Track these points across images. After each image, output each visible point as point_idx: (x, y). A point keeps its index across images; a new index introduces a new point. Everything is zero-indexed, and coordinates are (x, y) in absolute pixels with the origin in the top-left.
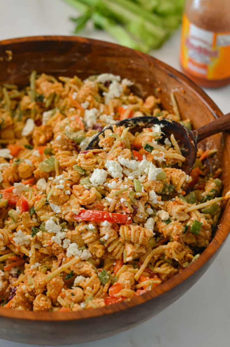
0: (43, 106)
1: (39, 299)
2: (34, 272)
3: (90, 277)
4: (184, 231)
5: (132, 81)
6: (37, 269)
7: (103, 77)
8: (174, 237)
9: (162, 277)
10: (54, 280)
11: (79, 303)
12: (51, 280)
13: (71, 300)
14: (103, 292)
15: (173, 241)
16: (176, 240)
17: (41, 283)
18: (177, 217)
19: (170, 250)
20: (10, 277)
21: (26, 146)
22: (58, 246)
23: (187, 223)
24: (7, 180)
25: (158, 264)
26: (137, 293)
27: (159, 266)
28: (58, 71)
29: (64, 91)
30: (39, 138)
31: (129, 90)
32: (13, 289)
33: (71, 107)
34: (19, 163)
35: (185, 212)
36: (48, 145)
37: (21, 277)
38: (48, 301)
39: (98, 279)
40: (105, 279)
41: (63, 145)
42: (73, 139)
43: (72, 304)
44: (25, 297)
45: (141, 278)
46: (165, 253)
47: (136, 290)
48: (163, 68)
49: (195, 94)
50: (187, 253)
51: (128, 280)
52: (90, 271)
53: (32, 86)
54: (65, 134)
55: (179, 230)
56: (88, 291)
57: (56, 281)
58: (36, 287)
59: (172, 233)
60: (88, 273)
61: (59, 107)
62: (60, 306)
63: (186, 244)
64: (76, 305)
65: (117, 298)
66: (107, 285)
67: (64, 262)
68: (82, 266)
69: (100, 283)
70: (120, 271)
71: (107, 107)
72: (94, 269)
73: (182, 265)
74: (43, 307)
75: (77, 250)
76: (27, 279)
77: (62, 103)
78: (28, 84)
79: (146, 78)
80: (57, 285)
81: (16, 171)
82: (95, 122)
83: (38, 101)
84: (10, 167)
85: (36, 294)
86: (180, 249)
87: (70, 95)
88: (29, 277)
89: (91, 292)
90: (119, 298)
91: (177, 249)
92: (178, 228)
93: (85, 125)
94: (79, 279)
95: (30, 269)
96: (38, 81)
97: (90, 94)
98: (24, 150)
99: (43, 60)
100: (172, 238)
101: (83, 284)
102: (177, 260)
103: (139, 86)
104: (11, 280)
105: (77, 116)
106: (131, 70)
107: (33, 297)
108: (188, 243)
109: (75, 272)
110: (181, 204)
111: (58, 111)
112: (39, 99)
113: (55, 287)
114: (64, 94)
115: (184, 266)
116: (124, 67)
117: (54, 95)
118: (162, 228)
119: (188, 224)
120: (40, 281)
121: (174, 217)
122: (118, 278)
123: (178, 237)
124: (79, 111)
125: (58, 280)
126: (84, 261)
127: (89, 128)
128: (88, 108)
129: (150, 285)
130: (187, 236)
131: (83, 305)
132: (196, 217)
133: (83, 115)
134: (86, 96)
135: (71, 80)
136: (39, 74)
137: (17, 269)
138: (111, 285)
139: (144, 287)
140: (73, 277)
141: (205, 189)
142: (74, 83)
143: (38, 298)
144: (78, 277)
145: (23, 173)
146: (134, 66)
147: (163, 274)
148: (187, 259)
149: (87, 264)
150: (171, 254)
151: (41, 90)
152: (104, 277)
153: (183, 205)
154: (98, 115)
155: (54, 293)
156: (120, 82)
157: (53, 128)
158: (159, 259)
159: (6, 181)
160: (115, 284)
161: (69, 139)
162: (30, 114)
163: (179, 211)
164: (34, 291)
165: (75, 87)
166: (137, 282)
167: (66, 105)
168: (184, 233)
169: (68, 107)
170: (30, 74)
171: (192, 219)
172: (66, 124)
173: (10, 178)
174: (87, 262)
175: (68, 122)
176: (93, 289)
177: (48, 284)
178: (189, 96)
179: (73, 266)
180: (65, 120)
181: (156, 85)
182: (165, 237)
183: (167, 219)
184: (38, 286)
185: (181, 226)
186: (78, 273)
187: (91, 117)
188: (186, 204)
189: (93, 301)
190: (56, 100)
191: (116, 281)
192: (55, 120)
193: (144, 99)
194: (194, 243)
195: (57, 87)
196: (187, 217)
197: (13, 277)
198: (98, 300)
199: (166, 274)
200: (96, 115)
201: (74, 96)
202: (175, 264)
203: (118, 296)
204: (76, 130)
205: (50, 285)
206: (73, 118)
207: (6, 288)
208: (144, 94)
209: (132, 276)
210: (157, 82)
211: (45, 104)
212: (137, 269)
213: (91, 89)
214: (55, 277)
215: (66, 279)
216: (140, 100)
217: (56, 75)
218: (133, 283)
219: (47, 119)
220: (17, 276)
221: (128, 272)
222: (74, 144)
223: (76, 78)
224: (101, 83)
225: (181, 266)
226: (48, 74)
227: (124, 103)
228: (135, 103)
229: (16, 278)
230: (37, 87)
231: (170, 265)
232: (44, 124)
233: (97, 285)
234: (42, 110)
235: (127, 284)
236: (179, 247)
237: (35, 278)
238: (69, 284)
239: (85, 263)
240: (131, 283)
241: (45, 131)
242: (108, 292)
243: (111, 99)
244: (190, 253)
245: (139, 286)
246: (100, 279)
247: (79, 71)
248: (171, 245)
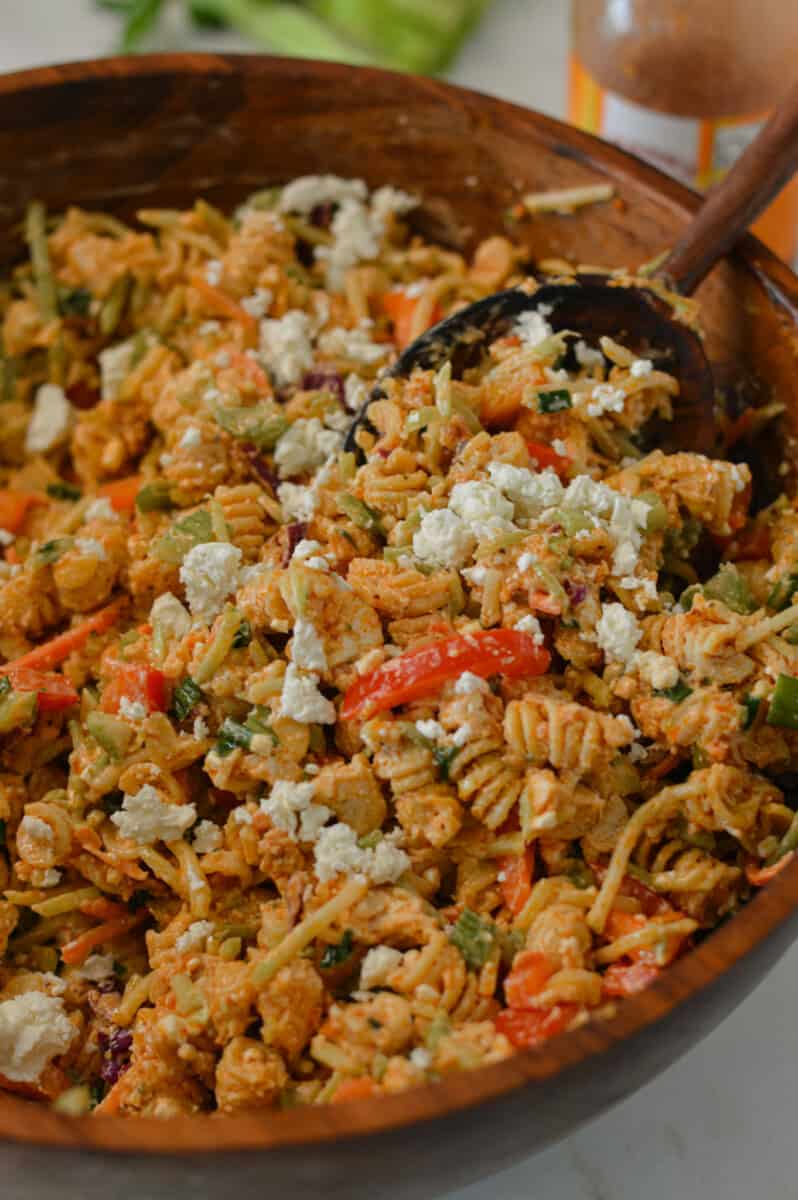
0: (91, 329)
1: (239, 1058)
2: (192, 962)
3: (419, 947)
4: (745, 719)
5: (410, 194)
6: (202, 948)
7: (302, 192)
8: (711, 749)
9: (686, 904)
10: (285, 976)
11: (406, 1048)
12: (273, 978)
13: (373, 1046)
14: (480, 996)
15: (707, 765)
16: (721, 758)
17: (234, 997)
18: (712, 672)
19: (706, 803)
20: (92, 994)
21: (52, 491)
22: (283, 841)
23: (752, 690)
24: (17, 625)
25: (662, 858)
26: (612, 978)
27: (669, 866)
28: (123, 191)
29: (164, 263)
30: (101, 454)
31: (403, 230)
32: (112, 1037)
33: (204, 317)
34: (53, 555)
35: (738, 649)
36: (147, 468)
37: (137, 987)
38: (271, 1061)
39: (454, 948)
40: (480, 944)
41: (210, 460)
42: (247, 435)
43: (379, 1059)
44: (179, 1060)
45: (615, 919)
46: (685, 815)
47: (601, 968)
48: (528, 128)
49: (666, 210)
50: (763, 803)
51: (568, 936)
52: (417, 922)
53: (40, 262)
54: (214, 421)
55: (729, 720)
56: (425, 1001)
57: (294, 980)
58: (218, 1015)
59: (700, 735)
60: (408, 931)
61: (150, 323)
62: (322, 1072)
63: (752, 767)
64: (396, 1062)
65: (541, 1013)
66: (490, 968)
67: (309, 901)
68: (380, 908)
69: (462, 963)
70: (528, 905)
71: (342, 300)
72: (429, 914)
73: (756, 849)
74: (258, 1085)
75: (354, 849)
76: (169, 989)
77: (165, 310)
78: (24, 254)
79: (462, 175)
80: (298, 995)
81: (48, 589)
82: (309, 364)
83: (71, 313)
84: (21, 578)
85: (218, 1041)
86: (738, 791)
87: (192, 272)
88: (179, 983)
89: (436, 1003)
90: (549, 1012)
91: (729, 791)
92: (725, 714)
93: (272, 379)
94: (377, 962)
95: (172, 952)
96: (59, 238)
97: (271, 260)
98: (46, 506)
99: (62, 156)
100: (704, 753)
101: (399, 978)
102: (735, 833)
103: (441, 208)
104: (96, 1002)
105: (234, 349)
106: (405, 151)
107: (210, 1057)
108: (760, 765)
109: (358, 933)
110: (716, 621)
111: (152, 341)
112: (74, 306)
113: (291, 1001)
114: (163, 274)
115: (763, 851)
116: (374, 143)
117: (129, 283)
118: (659, 719)
119: (758, 690)
120: (226, 990)
121: (697, 675)
122: (525, 930)
123: (724, 746)
124: (238, 330)
125: (301, 974)
126: (386, 886)
127: (288, 385)
128: (272, 313)
129: (655, 942)
130: (755, 739)
131: (420, 1059)
132: (782, 662)
133: (253, 339)
134: (257, 269)
135: (187, 218)
136: (55, 211)
137: (108, 959)
138: (504, 970)
139: (631, 955)
140: (350, 958)
142: (199, 229)
143: (234, 1055)
144: (372, 954)
145: (74, 591)
146: (414, 136)
147: (692, 893)
148: (766, 826)
149: (401, 898)
150: (711, 813)
151: (78, 271)
152: (476, 939)
153: (724, 622)
154: (313, 334)
155: (290, 1027)
156: (367, 203)
157: (149, 406)
158: (664, 840)
159: (13, 630)
160: (517, 959)
161: (233, 437)
162: (43, 367)
163: (717, 647)
164: (210, 1033)
165: (204, 242)
166: (598, 940)
167: (183, 312)
168: (745, 727)
169: (189, 320)
170: (21, 217)
171: (768, 670)
172: (202, 384)
173: (27, 618)
174: (398, 891)
175: (207, 373)
176: (441, 988)
177: (262, 997)
178: (643, 218)
179: (347, 913)
180: (196, 371)
181: (508, 194)
182: (673, 751)
183: (674, 683)
184: (224, 1008)
185: (730, 705)
186: (372, 938)
187: (291, 345)
188: (733, 619)
189: (456, 1035)
190: (137, 300)
191: (518, 946)
192: (150, 376)
193: (468, 254)
194: (780, 763)
195: (133, 251)
196: (748, 665)
197: (101, 991)
198: (472, 1030)
199: (702, 891)
200: (306, 332)
201: (212, 274)
202: (723, 848)
203: (547, 1003)
204: (249, 400)
205: (271, 1001)
206: (221, 357)
207: (83, 1038)
208: (462, 234)
209: (578, 919)
210: (509, 185)
211: (98, 319)
212: (591, 890)
213: (272, 241)
214: (288, 964)
215: (328, 965)
216: (454, 261)
217: (124, 212)
218: (588, 945)
219: (120, 375)
220: (118, 986)
221: (562, 908)
222: (252, 454)
223: (201, 206)
224: (294, 214)
225: (746, 853)
226: (88, 207)
227: (397, 279)
228: (433, 272)
229: (116, 995)
230: (58, 260)
231: (708, 855)
232: (108, 395)
233: (455, 975)
234: (86, 347)
235: (569, 952)
236: (733, 782)
237: (201, 980)
238: (342, 983)
239: (392, 895)
240: (581, 943)
241: (116, 424)
242: (499, 995)
243: (345, 268)
244: (774, 801)
245: (611, 952)
246: (460, 948)
247: (205, 183)
248: (704, 780)
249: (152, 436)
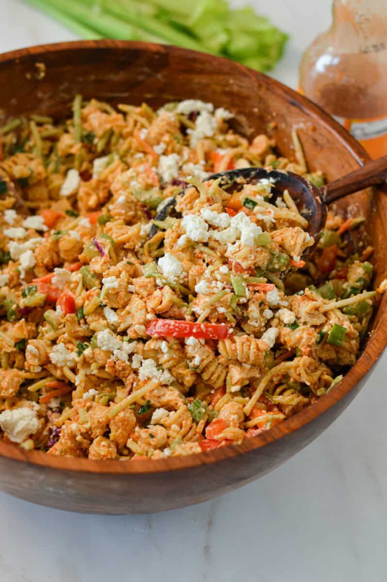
0: (93, 149)
1: (99, 444)
2: (88, 404)
3: (176, 411)
4: (318, 340)
5: (231, 112)
6: (93, 399)
7: (187, 106)
8: (303, 349)
9: (285, 410)
10: (122, 414)
11: (162, 448)
12: (117, 415)
13: (150, 445)
14: (196, 432)
15: (301, 356)
16: (307, 353)
17: (101, 420)
18: (308, 319)
19: (298, 369)
20: (49, 412)
21: (68, 212)
22: (123, 365)
23: (323, 328)
24: (42, 263)
25: (278, 390)
26: (249, 433)
27: (281, 393)
28: (116, 95)
29: (126, 127)
30: (88, 200)
31: (226, 126)
32: (54, 430)
33: (138, 151)
34: (60, 236)
35: (320, 312)
36: (104, 210)
37: (67, 412)
38: (111, 448)
39: (189, 412)
40: (200, 413)
41: (128, 210)
42: (145, 202)
43: (152, 450)
44: (76, 441)
45: (254, 411)
46: (290, 373)
47: (246, 429)
48: (280, 92)
49: (330, 132)
50: (322, 374)
51: (234, 414)
52: (176, 400)
53: (77, 119)
54: (132, 194)
55: (311, 339)
56: (174, 431)
57: (124, 416)
58: (93, 426)
59: (300, 343)
60: (172, 403)
61: (117, 151)
62: (131, 453)
63: (320, 360)
64: (157, 451)
65: (217, 442)
66: (202, 422)
67: (135, 388)
68: (163, 393)
69: (191, 418)
70: (220, 401)
71: (194, 152)
72: (181, 397)
73: (316, 392)
74: (104, 456)
75: (155, 369)
76: (78, 413)
77: (123, 145)
78: (71, 116)
79: (254, 107)
80: (126, 423)
81: (56, 250)
82: (176, 175)
83: (86, 142)
84: (46, 243)
85: (92, 436)
86: (312, 368)
87: (136, 132)
88: (82, 411)
89: (178, 433)
90: (221, 442)
91: (308, 367)
92: (310, 336)
93: (161, 179)
94: (159, 414)
95: (81, 400)
96: (86, 111)
97: (168, 132)
98: (64, 218)
99: (92, 77)
100: (301, 351)
101: (166, 421)
102: (308, 384)
103: (242, 119)
104: (50, 416)
105: (147, 165)
106: (230, 94)
107: (89, 442)
108: (324, 359)
109: (152, 402)
110: (313, 300)
111: (116, 158)
112: (87, 139)
113: (122, 425)
114: (125, 131)
115: (319, 393)
116: (218, 89)
117: (111, 133)
118: (285, 336)
119: (325, 329)
120: (98, 417)
121: (302, 320)
122: (219, 411)
123: (308, 349)
124: (150, 158)
125: (128, 415)
126: (166, 386)
127: (167, 183)
128: (165, 153)
129: (268, 421)
130: (323, 349)
131: (167, 452)
132: (337, 319)
133: (156, 163)
134: (162, 135)
135: (138, 110)
136: (86, 99)
137: (59, 401)
138: (208, 423)
139: (258, 426)
140: (149, 411)
141: (348, 279)
142: (142, 115)
143: (97, 442)
144: (157, 410)
145: (66, 251)
146: (235, 88)
147: (288, 405)
148: (323, 383)
149: (171, 390)
150: (299, 375)
151: (90, 125)
152: (199, 410)
153: (316, 301)
154: (180, 164)
155: (121, 435)
156: (213, 113)
157: (110, 184)
158: (280, 384)
159: (41, 264)
160: (214, 420)
161: (138, 201)
162: (72, 161)
163: (312, 309)
164: (90, 433)
165: (143, 120)
166: (247, 418)
167: (130, 148)
168: (318, 343)
169: (132, 151)
170: (72, 100)
171: (331, 322)
172: (132, 178)
173: (46, 260)
174: (171, 388)
175: (134, 174)
176: (181, 428)
177: (112, 421)
178: (320, 134)
179: (149, 393)
180: (130, 173)
181: (269, 117)
182: (289, 349)
183: (293, 322)
184: (96, 424)
185: (313, 334)
186: (158, 405)
187: (170, 167)
188: (320, 300)
189: (183, 445)
190: (114, 140)
191: (215, 416)
192: (112, 172)
193: (250, 140)
194: (332, 359)
195: (116, 120)
196: (323, 319)
197: (53, 412)
198: (189, 444)
199: (291, 405)
200: (177, 163)
201: (143, 134)
202: (304, 390)
203: (221, 438)
204: (148, 187)
205: (115, 424)
206: (141, 168)
207: (43, 428)
208: (249, 131)
209: (240, 408)
210: (271, 114)
211: (96, 146)
212: (247, 398)
213: (169, 124)
214: (123, 410)
215: (139, 414)
216: (244, 142)
217: (113, 102)
218: (242, 419)
219: (100, 170)
220: (60, 411)
221: (235, 403)
222: (145, 209)
223: (144, 106)
224: (182, 114)
225: (313, 393)
226: (100, 99)
227: (219, 146)
228: (235, 145)
229: (59, 414)
230: (84, 119)
231: (297, 392)
232: (95, 177)
233: (188, 423)
234: (90, 156)
235: (233, 420)
236: (310, 364)
237: (90, 412)
238: (144, 421)
239: (168, 389)
240: (239, 419)
241: (96, 189)
242: (204, 433)
243: (199, 139)
244: (327, 374)
245: (251, 423)
246: (192, 413)
247: (149, 96)
248: (299, 361)
249: (109, 196)
